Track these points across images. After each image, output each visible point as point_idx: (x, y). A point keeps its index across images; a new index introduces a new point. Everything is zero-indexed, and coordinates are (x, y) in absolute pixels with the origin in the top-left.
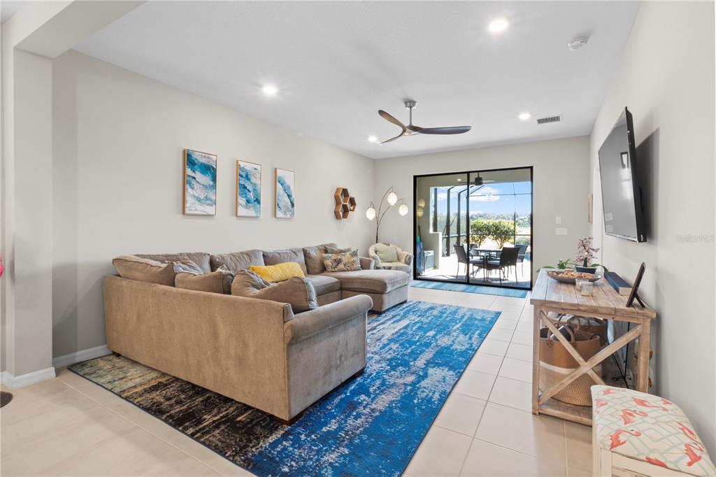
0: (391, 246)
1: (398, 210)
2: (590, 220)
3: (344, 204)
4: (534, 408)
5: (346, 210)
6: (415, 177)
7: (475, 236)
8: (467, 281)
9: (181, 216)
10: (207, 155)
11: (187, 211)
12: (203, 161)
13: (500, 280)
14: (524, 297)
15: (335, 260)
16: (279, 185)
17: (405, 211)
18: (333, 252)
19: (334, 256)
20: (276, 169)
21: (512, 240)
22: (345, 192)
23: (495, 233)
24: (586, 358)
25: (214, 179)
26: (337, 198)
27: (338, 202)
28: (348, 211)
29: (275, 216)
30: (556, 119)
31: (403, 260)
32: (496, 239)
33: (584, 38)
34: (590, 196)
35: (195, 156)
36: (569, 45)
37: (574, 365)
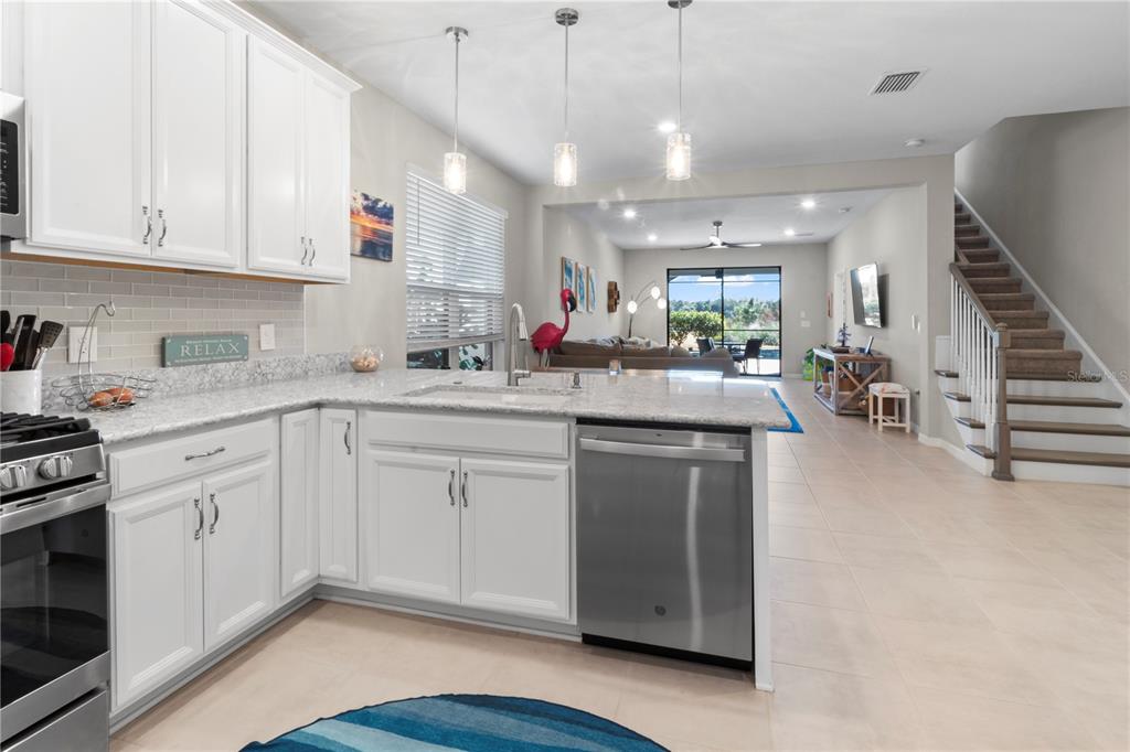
1: (657, 302)
3: (614, 297)
4: (837, 413)
6: (668, 270)
10: (570, 261)
12: (569, 265)
16: (589, 282)
17: (664, 304)
20: (588, 269)
22: (614, 286)
26: (609, 292)
27: (610, 296)
28: (617, 304)
29: (588, 310)
30: (811, 234)
36: (840, 211)
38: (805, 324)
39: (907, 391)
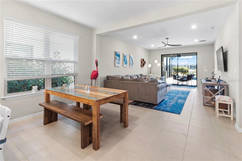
0: (155, 75)
1: (157, 64)
2: (214, 67)
3: (143, 63)
4: (203, 104)
5: (143, 65)
6: (162, 55)
7: (175, 72)
8: (178, 85)
9: (114, 67)
10: (118, 52)
11: (116, 66)
12: (118, 54)
13: (187, 85)
14: (195, 88)
15: (144, 78)
16: (130, 58)
17: (159, 65)
18: (143, 76)
19: (144, 77)
20: (130, 55)
21: (187, 74)
22: (143, 60)
23: (181, 71)
24: (214, 94)
25: (120, 58)
26: (141, 61)
27: (142, 63)
28: (144, 65)
29: (130, 66)
30: (205, 41)
31: (159, 78)
32: (182, 73)
33: (213, 28)
34: (214, 61)
35: (117, 53)
36: (209, 29)
37: (211, 95)
38: (206, 70)
39: (232, 101)
